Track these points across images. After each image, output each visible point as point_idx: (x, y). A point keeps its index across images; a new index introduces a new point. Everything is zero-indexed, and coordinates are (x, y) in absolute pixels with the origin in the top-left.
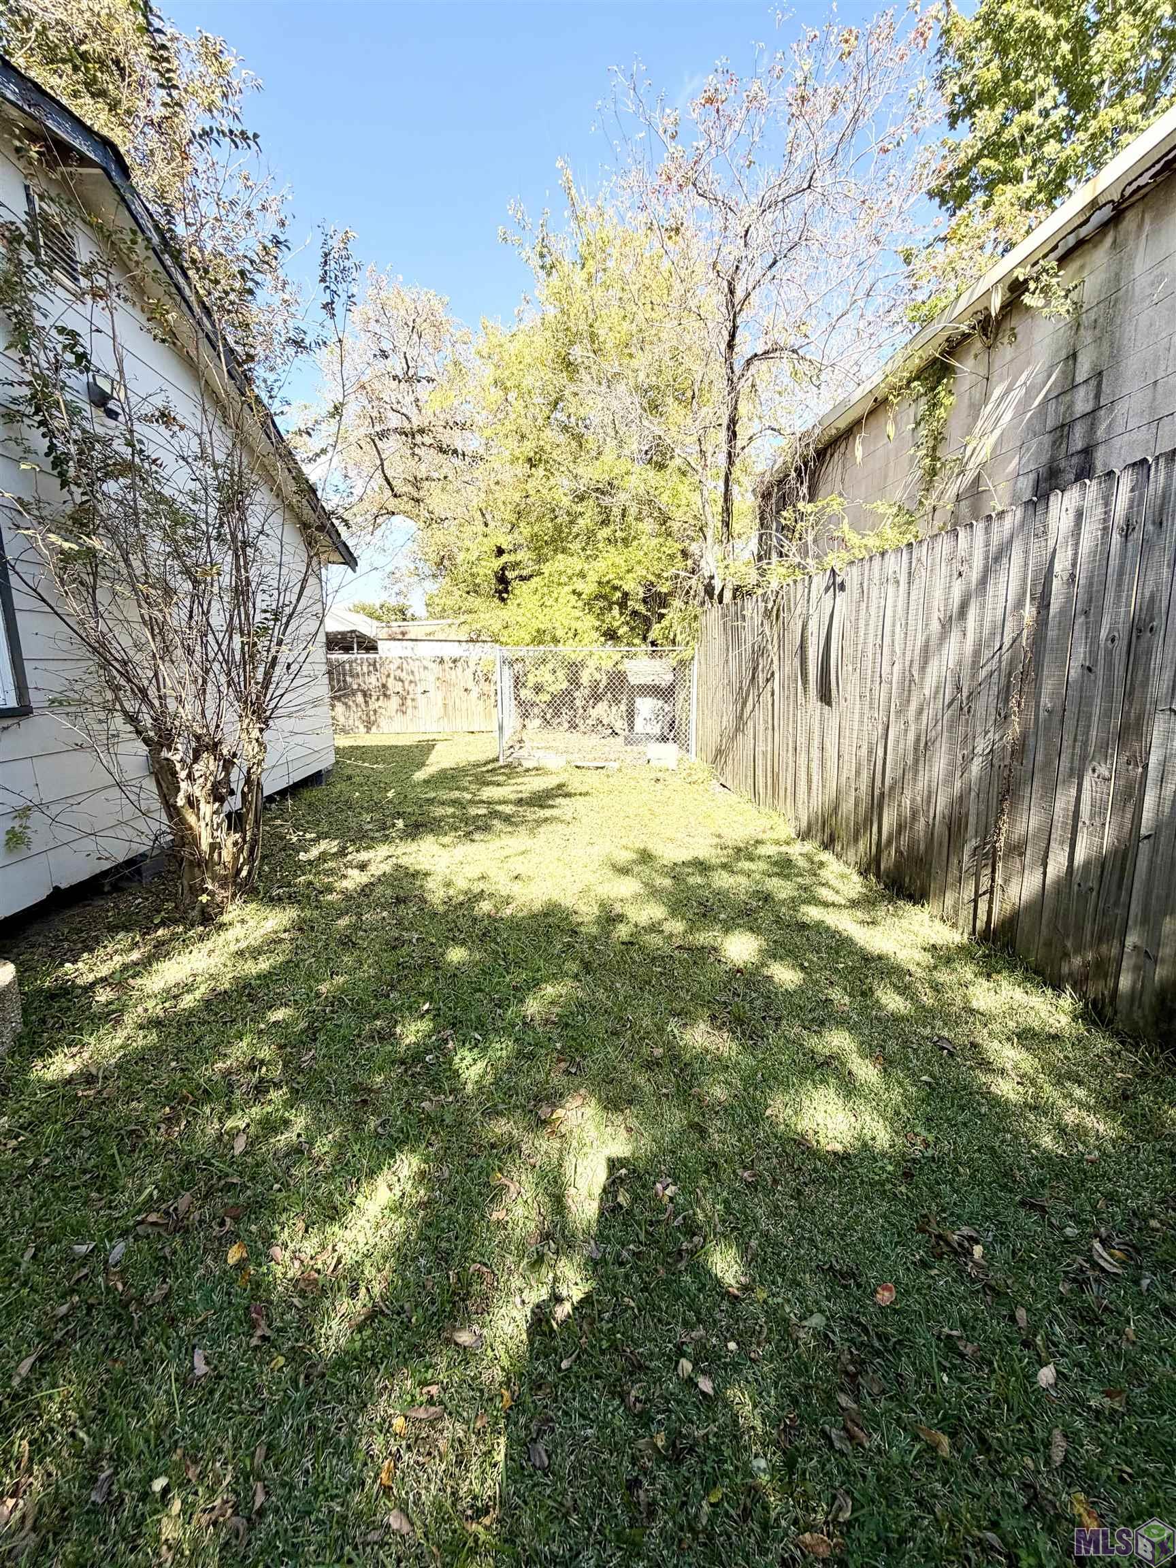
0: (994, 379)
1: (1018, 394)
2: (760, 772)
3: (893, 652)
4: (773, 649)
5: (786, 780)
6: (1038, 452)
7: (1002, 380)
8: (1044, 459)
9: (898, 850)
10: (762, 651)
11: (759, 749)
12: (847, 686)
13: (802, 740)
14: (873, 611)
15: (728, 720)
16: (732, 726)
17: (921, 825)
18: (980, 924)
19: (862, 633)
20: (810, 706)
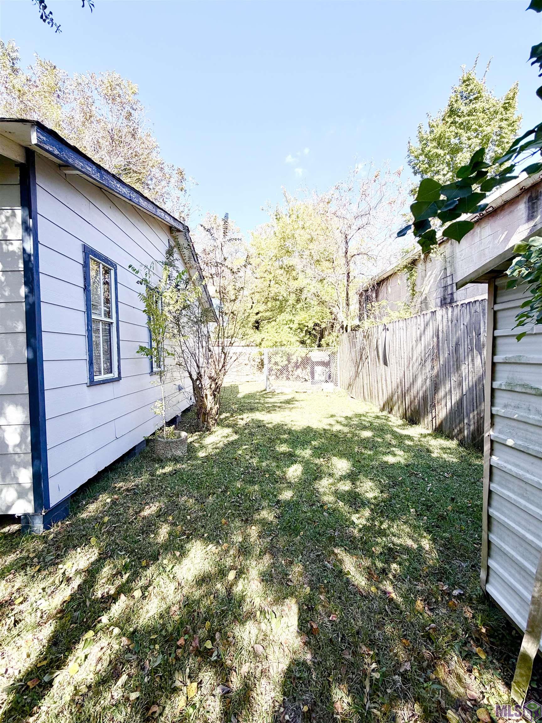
0: (427, 270)
1: (434, 276)
2: (365, 391)
3: (404, 350)
4: (367, 348)
5: (375, 392)
6: (440, 293)
7: (429, 271)
8: (442, 294)
9: (411, 410)
10: (364, 349)
11: (365, 382)
12: (391, 359)
13: (379, 378)
14: (397, 337)
15: (353, 373)
16: (354, 375)
17: (416, 401)
18: (434, 427)
19: (395, 343)
20: (381, 367)
